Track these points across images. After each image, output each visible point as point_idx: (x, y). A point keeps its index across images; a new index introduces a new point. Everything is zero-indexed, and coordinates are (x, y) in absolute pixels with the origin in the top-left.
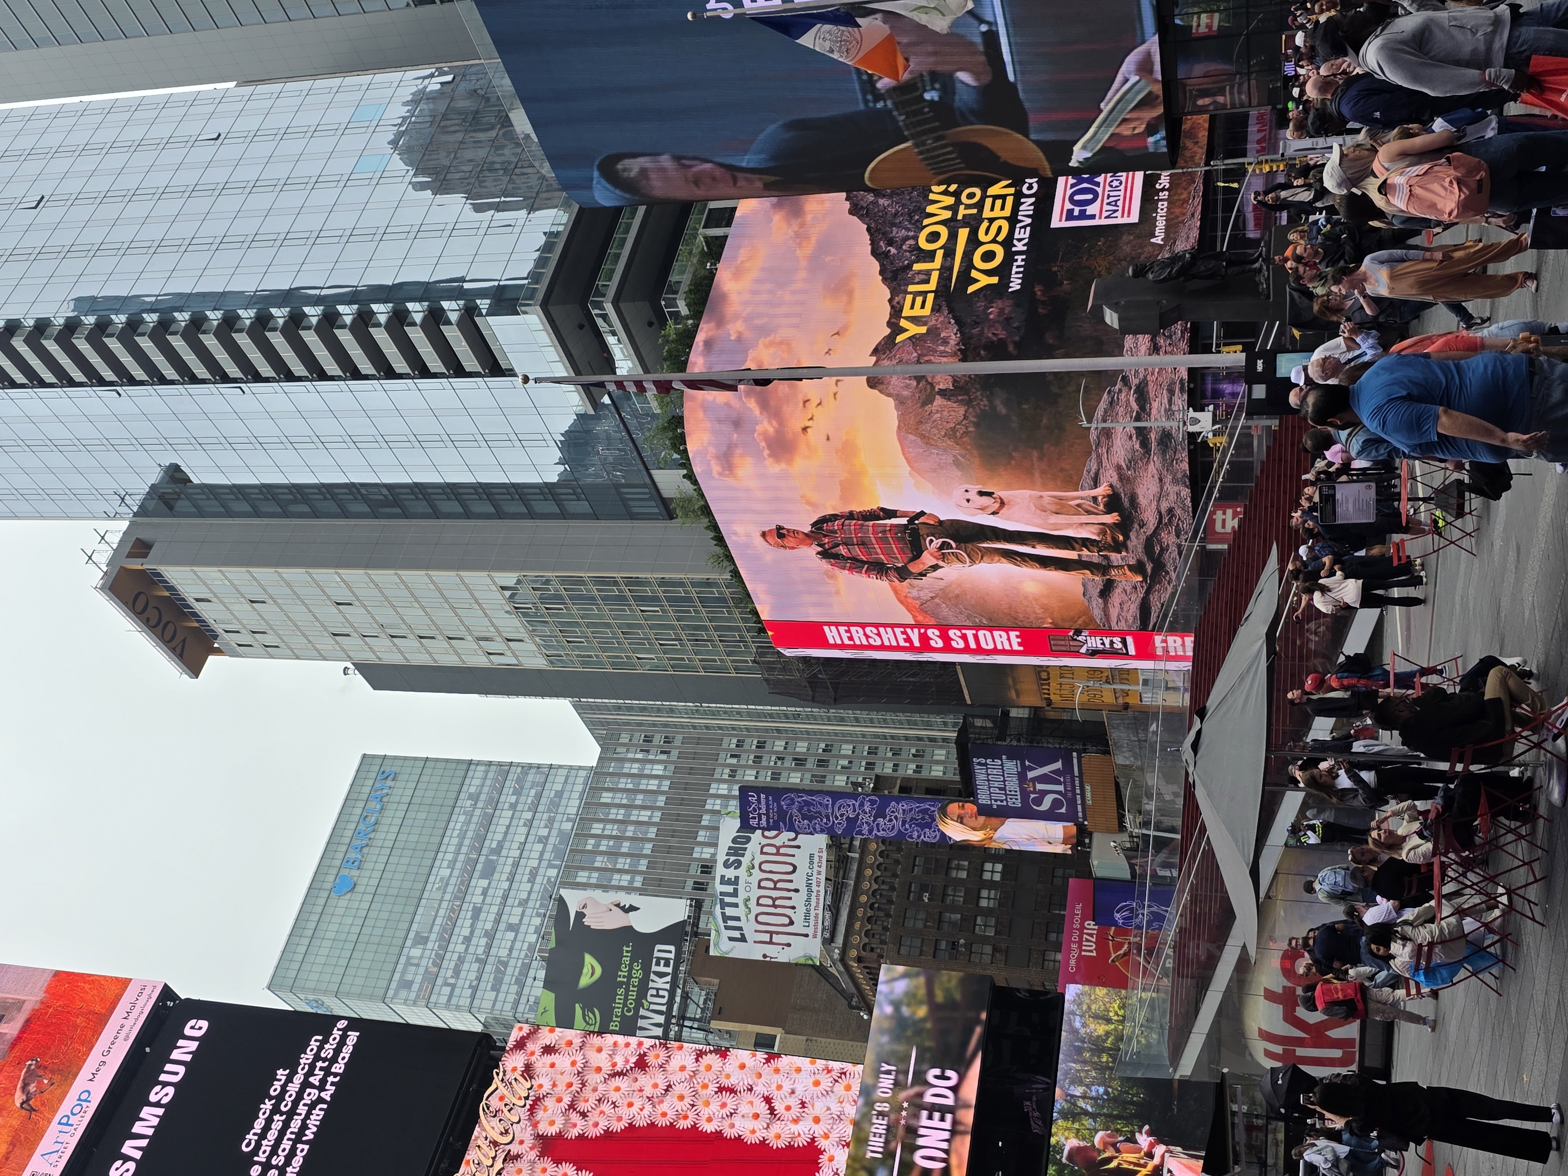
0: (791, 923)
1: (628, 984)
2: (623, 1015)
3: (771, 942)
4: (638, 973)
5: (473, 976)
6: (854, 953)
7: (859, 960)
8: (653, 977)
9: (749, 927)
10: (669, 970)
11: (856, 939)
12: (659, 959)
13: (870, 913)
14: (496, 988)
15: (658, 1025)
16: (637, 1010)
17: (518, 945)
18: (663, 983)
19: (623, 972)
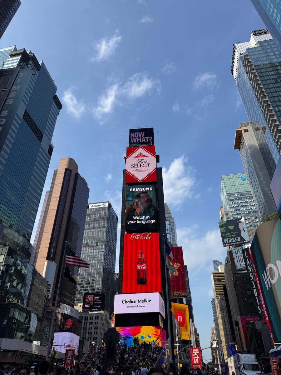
0: (242, 262)
1: (231, 235)
2: (226, 236)
3: (237, 259)
4: (234, 236)
5: (235, 206)
6: (237, 276)
7: (236, 277)
8: (234, 238)
9: (238, 254)
10: (236, 241)
11: (240, 275)
12: (237, 238)
13: (246, 277)
14: (235, 210)
15: (227, 242)
16: (227, 238)
17: (244, 211)
18: (233, 240)
19: (233, 233)
